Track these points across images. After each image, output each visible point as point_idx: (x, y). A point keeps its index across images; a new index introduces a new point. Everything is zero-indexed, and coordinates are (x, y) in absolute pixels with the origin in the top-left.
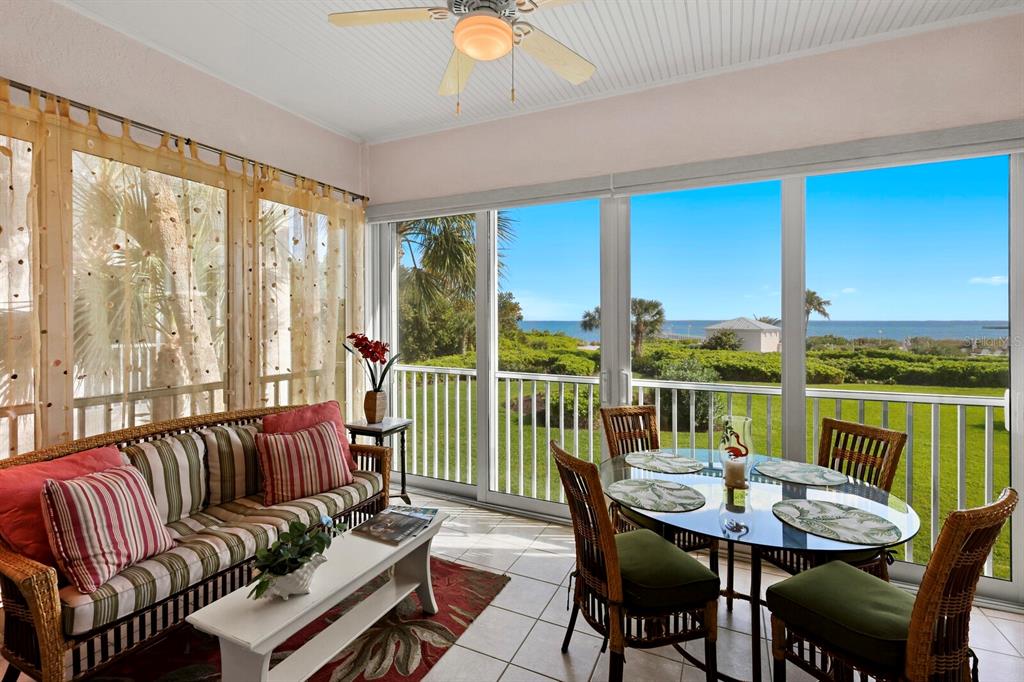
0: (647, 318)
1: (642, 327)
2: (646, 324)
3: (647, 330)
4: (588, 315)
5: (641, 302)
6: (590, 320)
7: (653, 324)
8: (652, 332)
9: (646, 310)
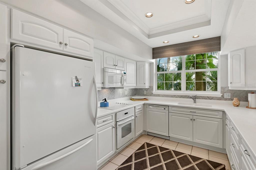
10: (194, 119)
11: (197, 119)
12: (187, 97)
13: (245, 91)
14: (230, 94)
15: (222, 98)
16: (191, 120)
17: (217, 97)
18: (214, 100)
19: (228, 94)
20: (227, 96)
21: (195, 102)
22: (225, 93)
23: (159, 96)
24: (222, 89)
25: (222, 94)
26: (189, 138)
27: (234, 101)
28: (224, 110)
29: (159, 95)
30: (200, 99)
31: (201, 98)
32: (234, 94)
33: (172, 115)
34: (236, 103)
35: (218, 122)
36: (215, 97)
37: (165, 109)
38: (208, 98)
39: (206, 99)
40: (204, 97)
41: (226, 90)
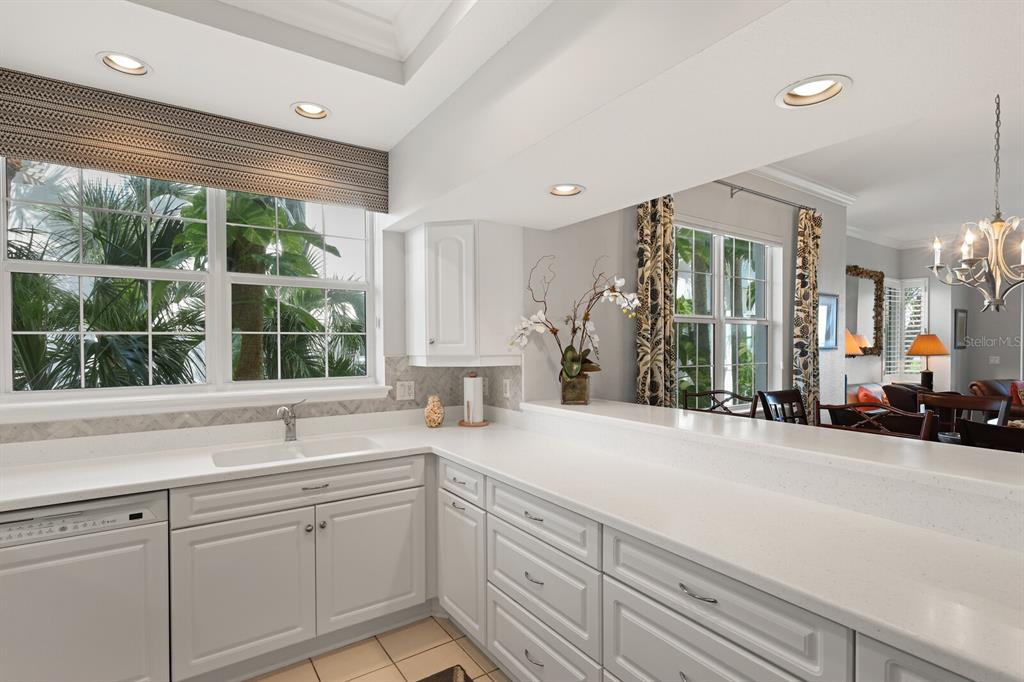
10: (319, 521)
11: (332, 516)
12: (247, 415)
13: (449, 368)
14: (413, 383)
15: (390, 403)
16: (309, 531)
17: (373, 402)
18: (365, 412)
19: (406, 383)
20: (405, 392)
21: (291, 434)
22: (398, 380)
23: (46, 436)
24: (390, 365)
25: (390, 388)
26: (299, 629)
27: (429, 407)
28: (430, 448)
29: (35, 426)
30: (310, 415)
31: (313, 411)
32: (422, 382)
33: (193, 543)
34: (435, 417)
35: (411, 501)
36: (369, 401)
37: (139, 516)
38: (341, 410)
39: (337, 413)
40: (326, 404)
41: (403, 369)
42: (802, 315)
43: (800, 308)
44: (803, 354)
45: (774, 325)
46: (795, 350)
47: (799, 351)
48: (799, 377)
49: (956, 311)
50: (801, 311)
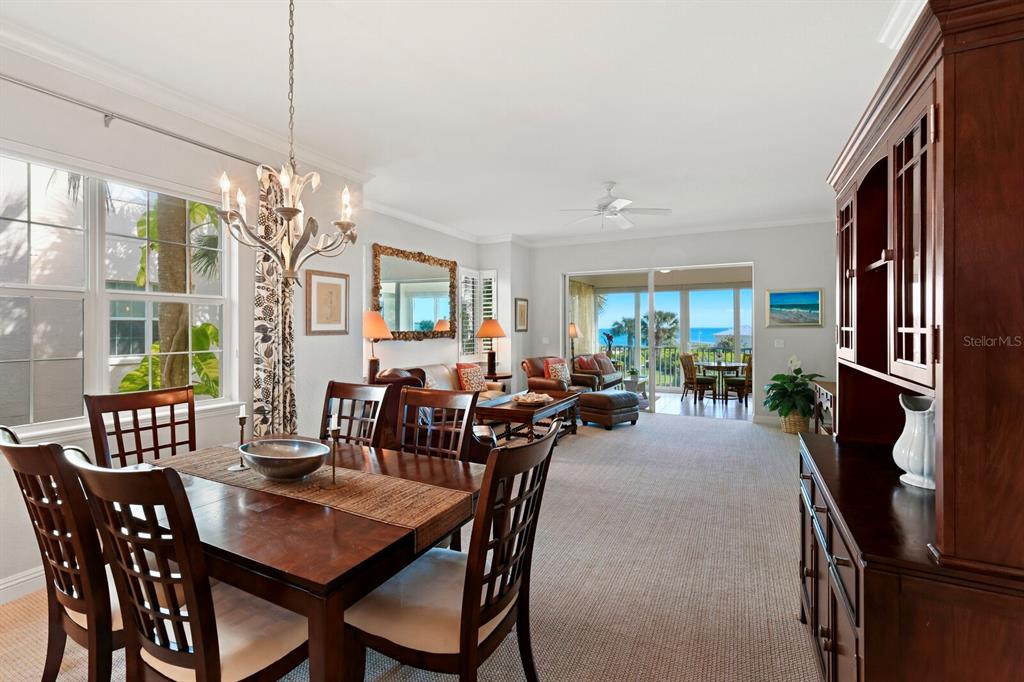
0: (665, 326)
1: (662, 334)
2: (664, 331)
3: (666, 336)
4: (616, 323)
5: (660, 313)
6: (618, 328)
7: (671, 331)
8: (669, 337)
9: (665, 319)
42: (264, 293)
43: (261, 285)
44: (265, 339)
45: (231, 303)
46: (256, 334)
47: (261, 335)
48: (260, 366)
49: (516, 300)
50: (263, 288)
